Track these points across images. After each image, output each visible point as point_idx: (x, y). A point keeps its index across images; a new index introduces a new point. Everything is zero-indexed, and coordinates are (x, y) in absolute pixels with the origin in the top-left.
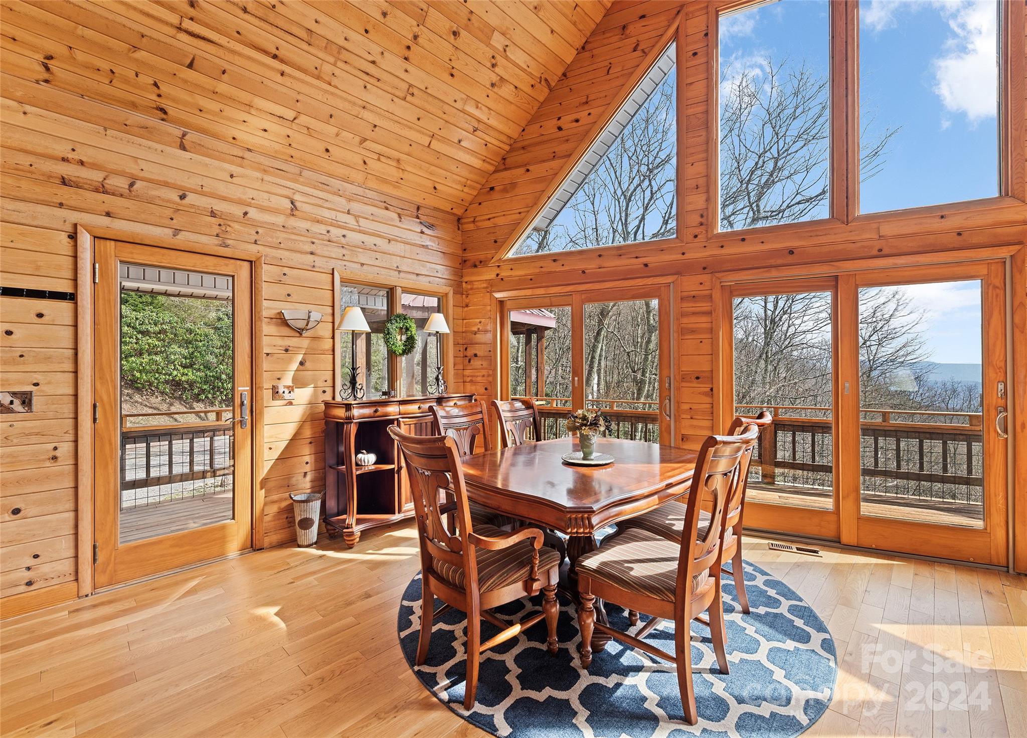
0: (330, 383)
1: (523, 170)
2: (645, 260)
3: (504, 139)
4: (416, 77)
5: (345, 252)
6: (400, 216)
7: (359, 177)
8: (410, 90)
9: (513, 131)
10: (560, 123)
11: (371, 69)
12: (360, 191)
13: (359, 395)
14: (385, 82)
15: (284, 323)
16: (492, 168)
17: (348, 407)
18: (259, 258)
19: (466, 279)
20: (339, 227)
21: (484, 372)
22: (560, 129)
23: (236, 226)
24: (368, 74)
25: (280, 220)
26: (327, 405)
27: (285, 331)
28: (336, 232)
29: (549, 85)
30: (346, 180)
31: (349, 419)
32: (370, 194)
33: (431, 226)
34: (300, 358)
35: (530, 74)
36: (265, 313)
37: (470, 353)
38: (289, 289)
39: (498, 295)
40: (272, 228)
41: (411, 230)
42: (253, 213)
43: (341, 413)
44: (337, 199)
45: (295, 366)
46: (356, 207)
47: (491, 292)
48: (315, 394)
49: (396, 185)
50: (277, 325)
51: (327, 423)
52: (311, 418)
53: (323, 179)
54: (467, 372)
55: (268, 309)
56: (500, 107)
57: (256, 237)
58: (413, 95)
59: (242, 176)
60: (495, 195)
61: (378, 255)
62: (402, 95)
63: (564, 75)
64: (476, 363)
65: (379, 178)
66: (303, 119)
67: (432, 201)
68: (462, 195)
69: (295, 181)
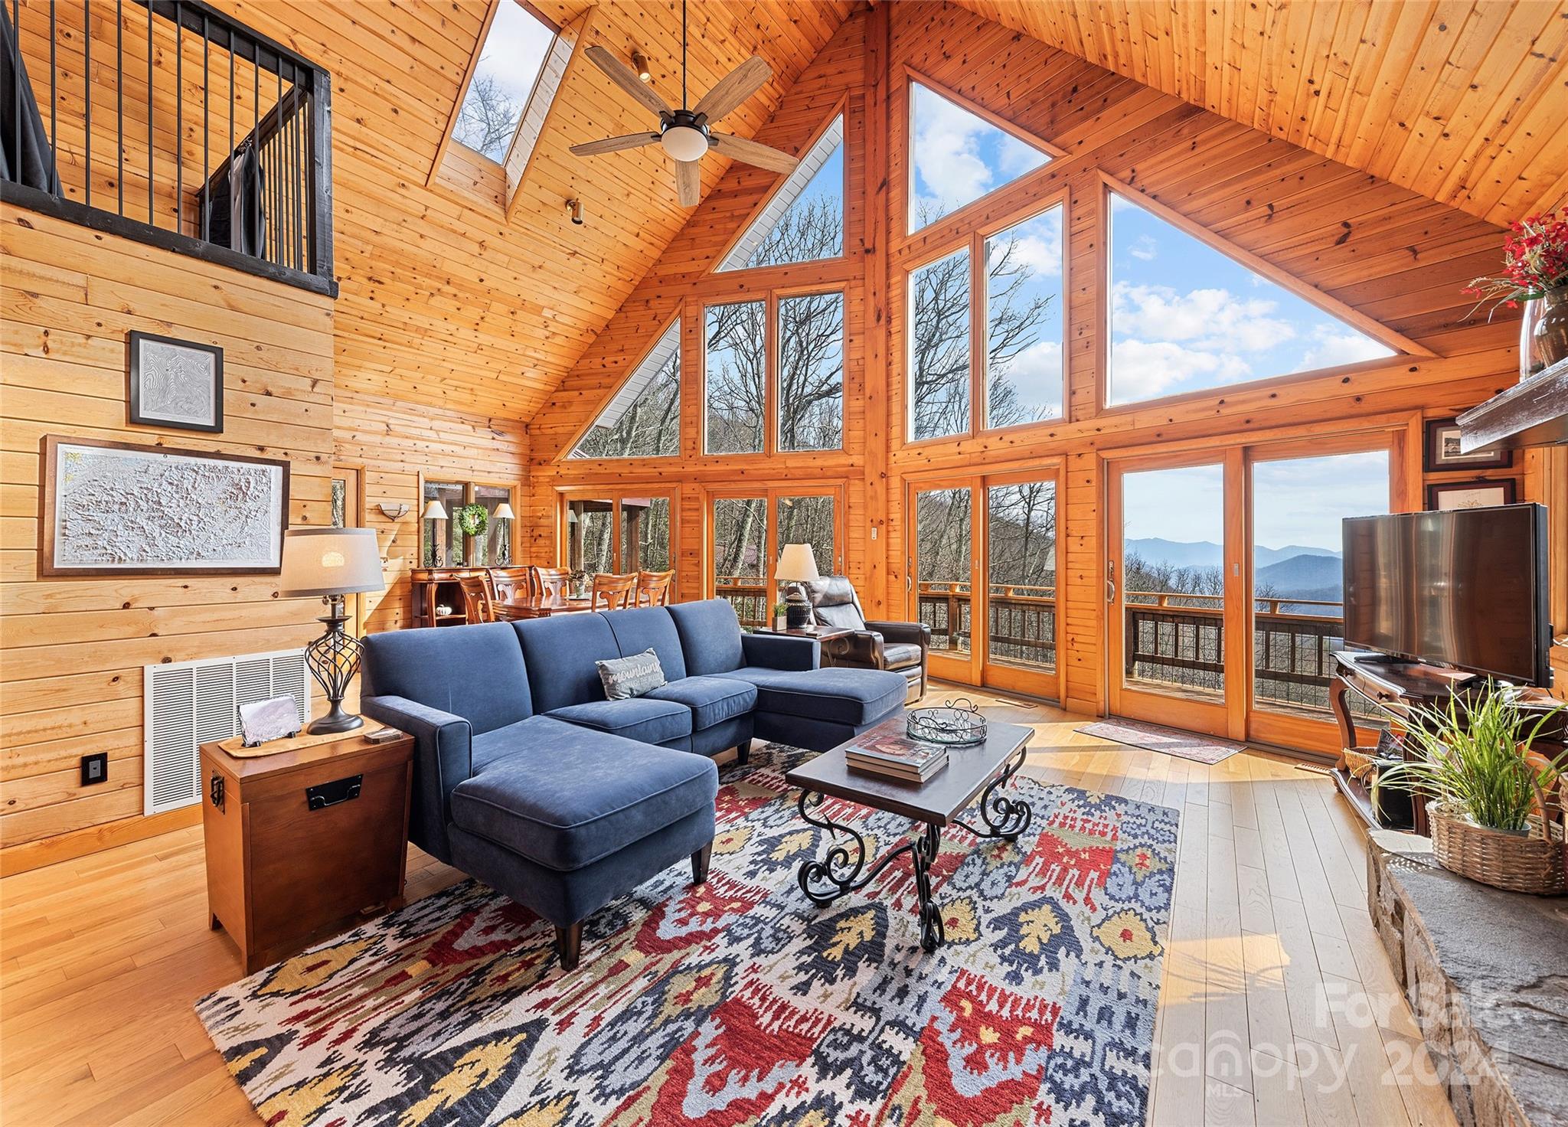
0: (416, 556)
1: (577, 393)
2: (660, 470)
3: (562, 369)
4: (484, 338)
5: (427, 458)
6: (473, 427)
7: (440, 403)
8: (480, 348)
9: (570, 364)
10: (604, 362)
11: (450, 338)
12: (440, 412)
13: (439, 565)
14: (460, 345)
15: (382, 512)
16: (553, 389)
17: (430, 572)
18: (363, 468)
19: (532, 474)
20: (424, 440)
21: (547, 549)
22: (604, 366)
23: (347, 446)
24: (446, 341)
25: (378, 439)
26: (413, 571)
27: (382, 518)
28: (421, 445)
29: (595, 333)
30: (430, 405)
31: (431, 581)
32: (449, 413)
33: (501, 433)
34: (392, 537)
35: (579, 329)
36: (367, 506)
37: (536, 533)
38: (385, 488)
39: (560, 489)
40: (372, 446)
41: (483, 438)
42: (360, 436)
43: (424, 576)
44: (422, 419)
45: (389, 543)
46: (436, 424)
47: (552, 486)
48: (405, 565)
49: (470, 405)
50: (376, 514)
51: (413, 585)
52: (401, 582)
53: (411, 406)
54: (533, 549)
55: (369, 502)
56: (555, 350)
57: (361, 452)
58: (482, 349)
59: (352, 411)
60: (556, 409)
61: (455, 459)
62: (474, 350)
63: (607, 326)
64: (541, 542)
65: (455, 402)
66: (397, 371)
67: (502, 414)
68: (530, 408)
69: (391, 410)
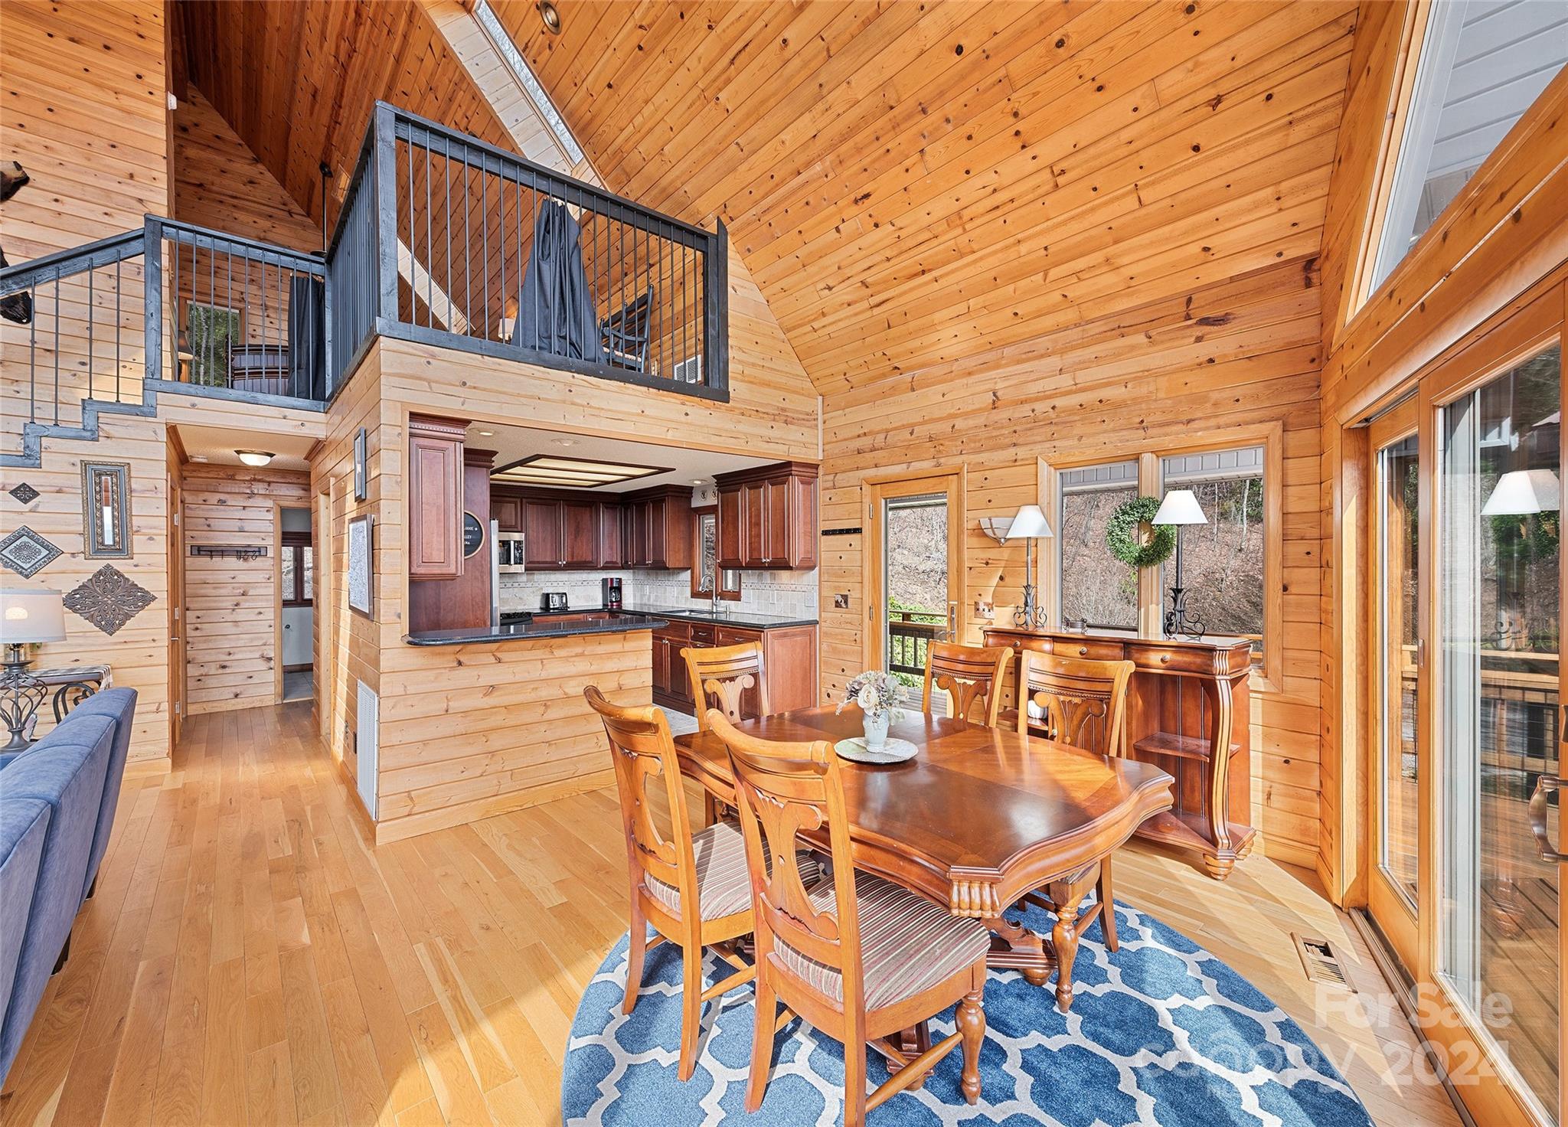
5: (1054, 428)
7: (1069, 317)
8: (1056, 170)
11: (998, 198)
12: (1077, 334)
14: (1020, 196)
15: (983, 533)
18: (962, 469)
20: (1048, 397)
24: (998, 207)
25: (982, 419)
27: (984, 542)
28: (1042, 407)
30: (1057, 330)
32: (1092, 330)
33: (1222, 319)
34: (1000, 572)
36: (967, 526)
37: (1324, 558)
38: (990, 495)
41: (1171, 348)
42: (960, 424)
44: (1046, 362)
45: (995, 581)
46: (1071, 359)
49: (1130, 290)
50: (976, 535)
53: (1026, 346)
55: (971, 519)
57: (961, 447)
58: (1063, 172)
61: (1106, 415)
62: (1049, 186)
65: (1097, 301)
69: (997, 368)
